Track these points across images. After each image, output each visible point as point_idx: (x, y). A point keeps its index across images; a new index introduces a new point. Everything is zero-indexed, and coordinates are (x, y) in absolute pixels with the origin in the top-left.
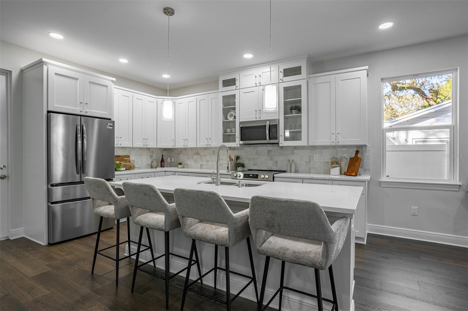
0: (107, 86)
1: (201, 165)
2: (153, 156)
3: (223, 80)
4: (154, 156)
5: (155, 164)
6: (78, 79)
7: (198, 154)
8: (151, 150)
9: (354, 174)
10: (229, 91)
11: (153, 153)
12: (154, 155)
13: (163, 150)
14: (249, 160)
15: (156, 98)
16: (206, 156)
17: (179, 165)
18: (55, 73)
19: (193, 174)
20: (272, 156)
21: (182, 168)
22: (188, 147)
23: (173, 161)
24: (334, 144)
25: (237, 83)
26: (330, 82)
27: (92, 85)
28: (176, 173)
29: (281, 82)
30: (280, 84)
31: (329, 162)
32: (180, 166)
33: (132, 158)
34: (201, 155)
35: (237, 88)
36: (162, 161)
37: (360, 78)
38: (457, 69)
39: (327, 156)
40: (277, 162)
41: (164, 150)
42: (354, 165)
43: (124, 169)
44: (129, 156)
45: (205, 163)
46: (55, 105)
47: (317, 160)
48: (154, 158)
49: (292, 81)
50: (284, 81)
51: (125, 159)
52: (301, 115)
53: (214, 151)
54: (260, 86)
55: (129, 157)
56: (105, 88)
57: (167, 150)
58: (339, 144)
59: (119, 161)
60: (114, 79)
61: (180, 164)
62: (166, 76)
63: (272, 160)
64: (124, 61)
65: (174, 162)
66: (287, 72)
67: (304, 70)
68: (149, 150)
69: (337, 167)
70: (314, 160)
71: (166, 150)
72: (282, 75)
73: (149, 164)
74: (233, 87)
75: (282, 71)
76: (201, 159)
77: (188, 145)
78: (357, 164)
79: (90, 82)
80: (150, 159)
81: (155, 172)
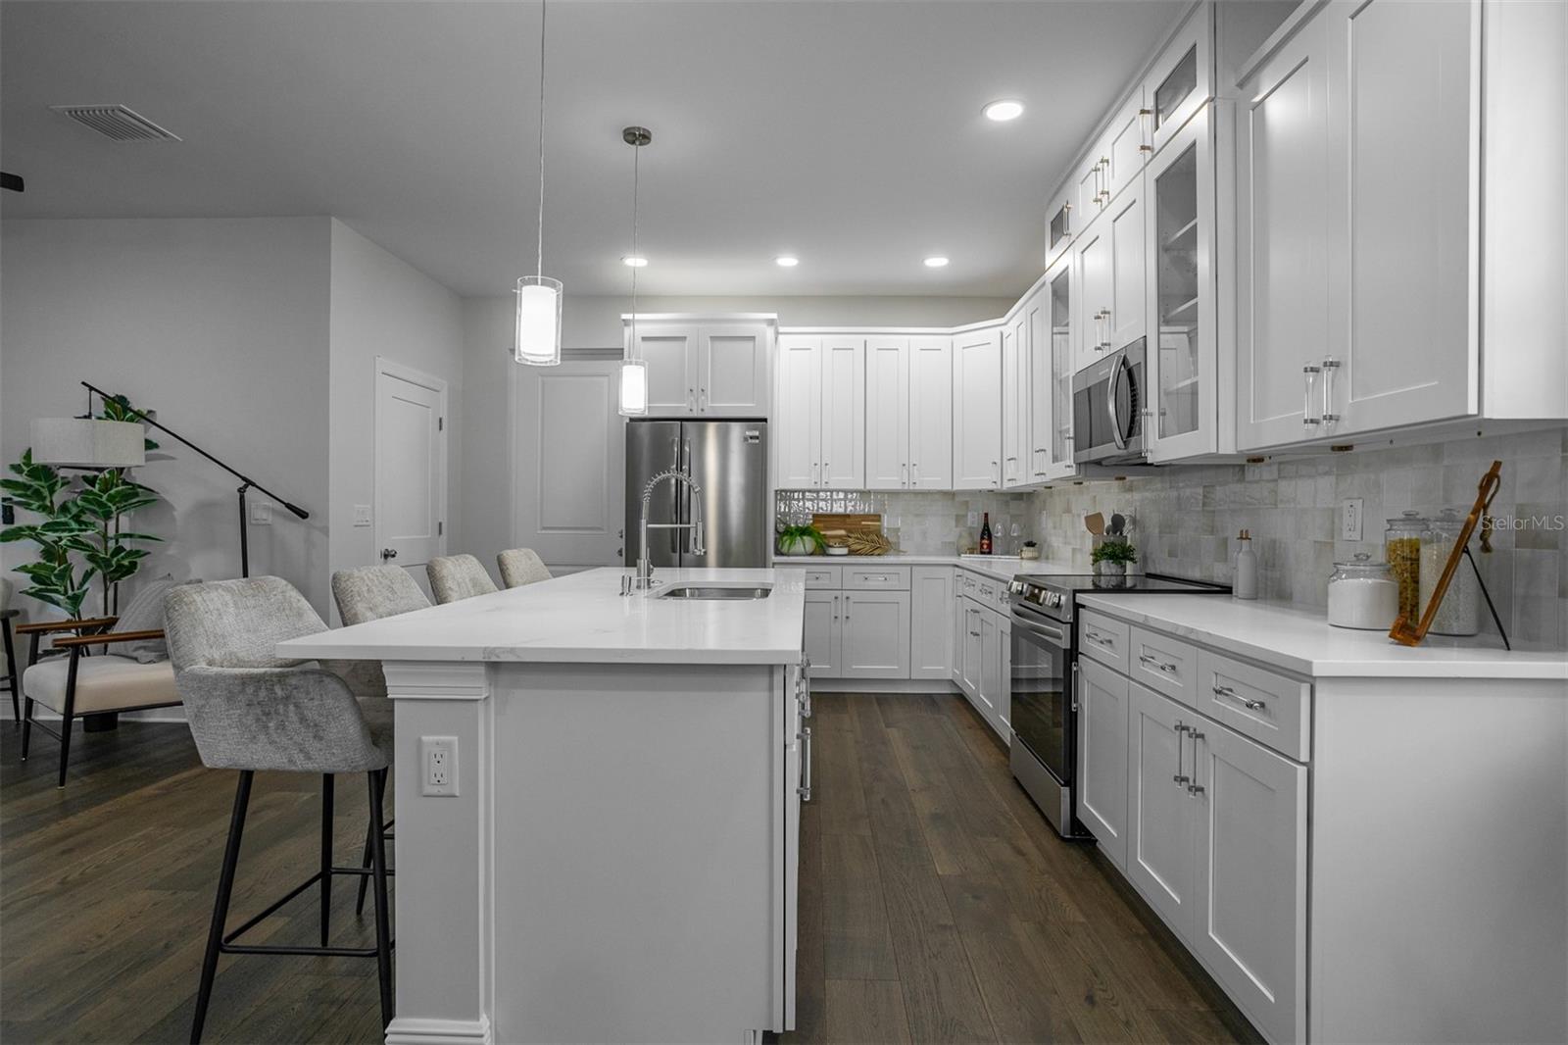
0: (756, 336)
1: (1073, 549)
2: (967, 515)
3: (1049, 221)
4: (969, 517)
5: (965, 542)
6: (685, 337)
8: (959, 499)
10: (1060, 256)
11: (968, 508)
12: (969, 514)
13: (1008, 498)
15: (952, 334)
17: (1025, 548)
18: (642, 338)
23: (1015, 534)
25: (1071, 218)
27: (719, 345)
29: (1150, 162)
30: (1146, 170)
32: (1028, 552)
33: (886, 522)
35: (1070, 241)
36: (986, 532)
43: (845, 551)
44: (880, 516)
47: (1357, 535)
48: (964, 526)
49: (1174, 137)
50: (1156, 151)
51: (863, 523)
54: (1109, 205)
55: (877, 517)
56: (750, 344)
57: (1025, 497)
59: (845, 529)
60: (774, 316)
61: (1030, 544)
62: (936, 262)
63: (1212, 533)
64: (788, 261)
65: (1019, 537)
67: (1204, 60)
68: (953, 499)
70: (1345, 535)
71: (1022, 499)
72: (1149, 124)
73: (951, 540)
75: (1152, 102)
76: (1073, 528)
79: (714, 338)
80: (956, 526)
81: (911, 565)
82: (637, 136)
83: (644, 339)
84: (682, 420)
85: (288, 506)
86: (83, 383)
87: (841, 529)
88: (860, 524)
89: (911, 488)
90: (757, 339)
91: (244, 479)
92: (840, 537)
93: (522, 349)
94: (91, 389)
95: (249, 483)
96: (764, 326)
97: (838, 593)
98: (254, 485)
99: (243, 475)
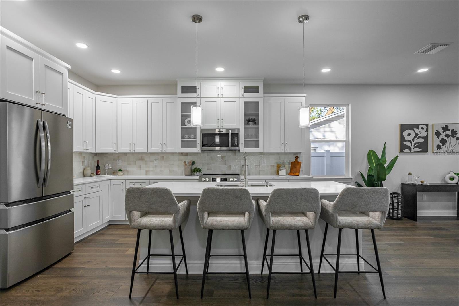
0: (63, 74)
1: (146, 171)
2: (84, 162)
3: (182, 86)
4: (86, 162)
5: (89, 171)
6: (33, 59)
7: (142, 159)
8: (83, 155)
9: (298, 174)
10: (189, 97)
11: (85, 158)
12: (86, 160)
14: (203, 165)
15: (94, 94)
16: (154, 161)
17: (118, 172)
18: (7, 46)
19: (150, 180)
20: (226, 161)
21: (122, 175)
22: (135, 152)
24: (283, 151)
25: (198, 91)
26: (280, 102)
28: (126, 180)
29: (242, 97)
30: (240, 98)
31: (274, 166)
32: (121, 173)
34: (146, 160)
35: (198, 97)
36: (98, 168)
37: (301, 102)
38: (348, 105)
39: (273, 161)
40: (230, 166)
42: (296, 168)
45: (151, 169)
46: (7, 92)
47: (265, 164)
48: (85, 165)
49: (251, 97)
50: (245, 96)
52: (259, 127)
53: (163, 156)
54: (222, 97)
56: (60, 76)
58: (287, 151)
60: (69, 66)
61: (120, 170)
62: (116, 71)
63: (226, 165)
64: (82, 46)
65: (111, 168)
66: (247, 89)
67: (261, 89)
69: (284, 169)
70: (263, 164)
72: (242, 91)
73: (81, 171)
74: (194, 95)
75: (243, 87)
76: (146, 165)
77: (135, 150)
78: (298, 166)
79: (46, 66)
80: (82, 166)
96: (66, 70)
97: (85, 196)
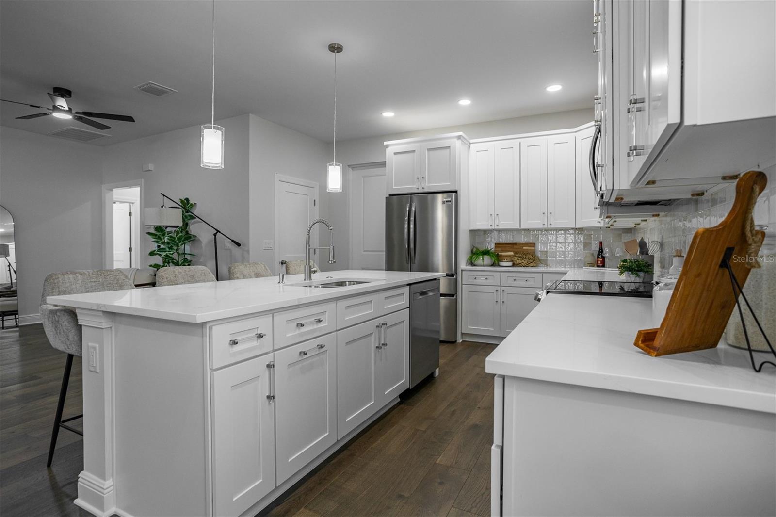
6: (415, 150)
15: (576, 132)
23: (618, 255)
27: (431, 152)
33: (540, 247)
36: (601, 253)
41: (623, 233)
43: (510, 264)
44: (535, 244)
46: (394, 187)
51: (524, 248)
55: (533, 245)
59: (513, 252)
60: (461, 133)
62: (554, 89)
64: (465, 102)
68: (583, 233)
79: (429, 150)
80: (584, 250)
81: (543, 273)
82: (335, 48)
83: (395, 154)
84: (411, 194)
85: (233, 241)
86: (162, 194)
87: (511, 251)
88: (522, 249)
89: (549, 227)
90: (451, 148)
91: (216, 230)
92: (510, 256)
93: (204, 160)
94: (164, 196)
95: (218, 231)
96: (456, 140)
97: (498, 288)
98: (220, 232)
99: (216, 228)
